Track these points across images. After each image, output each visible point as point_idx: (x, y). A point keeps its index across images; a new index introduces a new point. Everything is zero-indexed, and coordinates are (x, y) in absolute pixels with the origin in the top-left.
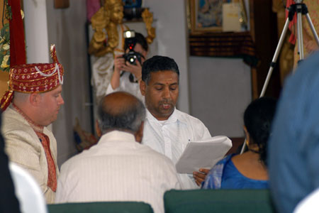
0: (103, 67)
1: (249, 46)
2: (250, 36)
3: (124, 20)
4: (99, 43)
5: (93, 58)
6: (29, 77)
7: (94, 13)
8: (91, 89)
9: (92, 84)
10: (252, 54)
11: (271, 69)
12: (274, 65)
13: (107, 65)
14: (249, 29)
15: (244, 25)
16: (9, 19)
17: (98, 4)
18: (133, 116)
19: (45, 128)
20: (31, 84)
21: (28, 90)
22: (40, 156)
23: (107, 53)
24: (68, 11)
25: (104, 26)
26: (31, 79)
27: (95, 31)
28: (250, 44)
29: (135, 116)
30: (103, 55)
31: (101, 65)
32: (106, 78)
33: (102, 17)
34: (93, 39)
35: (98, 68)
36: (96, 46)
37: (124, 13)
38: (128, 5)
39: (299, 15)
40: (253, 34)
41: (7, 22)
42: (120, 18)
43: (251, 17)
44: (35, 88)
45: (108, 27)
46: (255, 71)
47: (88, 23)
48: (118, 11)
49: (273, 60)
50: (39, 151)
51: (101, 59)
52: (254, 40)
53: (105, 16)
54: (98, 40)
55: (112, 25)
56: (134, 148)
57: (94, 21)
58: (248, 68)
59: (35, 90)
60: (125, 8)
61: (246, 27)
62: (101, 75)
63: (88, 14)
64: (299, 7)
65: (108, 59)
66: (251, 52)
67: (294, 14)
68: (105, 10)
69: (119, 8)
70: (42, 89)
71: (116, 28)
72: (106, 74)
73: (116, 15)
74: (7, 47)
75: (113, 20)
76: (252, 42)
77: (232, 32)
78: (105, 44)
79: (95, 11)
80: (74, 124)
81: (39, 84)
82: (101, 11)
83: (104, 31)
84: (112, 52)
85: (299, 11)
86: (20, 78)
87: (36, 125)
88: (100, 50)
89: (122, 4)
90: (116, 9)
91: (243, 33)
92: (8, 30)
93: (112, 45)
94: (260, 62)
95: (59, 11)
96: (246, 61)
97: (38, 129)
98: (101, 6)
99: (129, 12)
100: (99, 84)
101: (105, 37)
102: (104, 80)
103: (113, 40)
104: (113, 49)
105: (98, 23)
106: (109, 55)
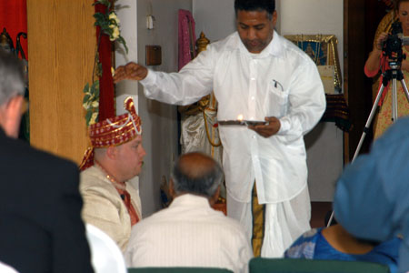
0: (192, 126)
1: (343, 110)
2: (343, 99)
6: (102, 131)
8: (180, 147)
9: (181, 142)
10: (344, 117)
11: (364, 134)
12: (366, 130)
13: (196, 124)
14: (343, 92)
15: (337, 87)
16: (99, 77)
20: (105, 137)
21: (104, 144)
22: (119, 213)
23: (197, 112)
26: (104, 132)
28: (343, 107)
29: (213, 181)
31: (191, 123)
32: (195, 137)
35: (187, 127)
39: (395, 80)
40: (346, 97)
41: (96, 79)
44: (110, 141)
46: (347, 135)
49: (367, 126)
50: (119, 208)
51: (191, 118)
52: (347, 103)
56: (206, 213)
58: (341, 132)
59: (110, 143)
61: (340, 91)
62: (190, 134)
64: (395, 73)
65: (198, 118)
66: (344, 115)
67: (389, 80)
72: (196, 133)
74: (96, 104)
76: (345, 104)
84: (199, 108)
85: (394, 77)
86: (95, 134)
87: (118, 182)
88: (189, 109)
92: (97, 87)
93: (203, 104)
94: (352, 126)
95: (151, 67)
96: (339, 125)
97: (120, 186)
100: (188, 143)
102: (193, 139)
104: (203, 108)
106: (199, 114)
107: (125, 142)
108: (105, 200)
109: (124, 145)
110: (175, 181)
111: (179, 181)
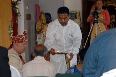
0: (40, 37)
3: (46, 23)
4: (39, 30)
5: (37, 34)
8: (36, 43)
9: (37, 41)
11: (88, 38)
12: (88, 37)
13: (41, 36)
17: (39, 19)
19: (21, 54)
20: (16, 40)
21: (15, 42)
22: (19, 61)
23: (41, 33)
24: (30, 21)
25: (40, 25)
26: (16, 39)
27: (38, 26)
30: (40, 33)
31: (40, 36)
32: (41, 40)
33: (40, 22)
35: (38, 37)
36: (38, 30)
37: (46, 21)
38: (47, 19)
39: (96, 23)
40: (83, 28)
41: (12, 24)
42: (45, 23)
43: (82, 23)
44: (17, 41)
45: (41, 25)
47: (36, 24)
48: (45, 21)
49: (88, 36)
51: (39, 34)
52: (83, 30)
53: (41, 22)
54: (38, 29)
55: (43, 25)
57: (37, 23)
60: (46, 20)
62: (39, 39)
63: (36, 21)
64: (96, 21)
65: (41, 34)
67: (94, 23)
68: (41, 20)
69: (45, 20)
70: (19, 42)
71: (44, 26)
73: (44, 22)
74: (12, 31)
75: (43, 23)
78: (40, 30)
79: (38, 21)
80: (31, 52)
81: (18, 40)
82: (40, 21)
83: (40, 26)
84: (42, 32)
85: (96, 22)
88: (39, 32)
89: (46, 19)
90: (44, 20)
92: (13, 26)
93: (42, 31)
94: (85, 36)
95: (28, 20)
98: (40, 19)
99: (48, 21)
100: (39, 41)
101: (41, 28)
102: (40, 40)
103: (43, 29)
104: (43, 31)
105: (39, 24)
106: (42, 33)
108: (15, 58)
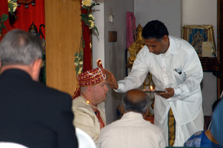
1: (217, 66)
2: (217, 60)
6: (85, 77)
7: (130, 45)
14: (217, 56)
15: (214, 54)
16: (83, 48)
17: (133, 40)
18: (144, 104)
20: (87, 81)
21: (86, 84)
22: (94, 121)
24: (116, 43)
25: (136, 52)
26: (86, 78)
27: (131, 55)
28: (217, 64)
29: (145, 104)
33: (134, 47)
34: (129, 58)
36: (131, 63)
40: (219, 59)
41: (82, 49)
44: (89, 83)
46: (219, 79)
47: (127, 50)
50: (94, 119)
53: (136, 46)
54: (132, 60)
56: (141, 122)
57: (130, 49)
58: (215, 78)
59: (89, 84)
61: (215, 55)
63: (127, 45)
66: (217, 69)
68: (137, 43)
70: (93, 83)
74: (81, 63)
76: (218, 63)
77: (207, 58)
81: (91, 80)
82: (134, 44)
83: (135, 54)
86: (81, 79)
87: (93, 105)
91: (213, 58)
92: (82, 54)
94: (222, 75)
95: (111, 43)
96: (214, 74)
98: (135, 41)
105: (132, 50)
107: (97, 83)
108: (86, 115)
109: (97, 85)
110: (124, 104)
111: (127, 105)
